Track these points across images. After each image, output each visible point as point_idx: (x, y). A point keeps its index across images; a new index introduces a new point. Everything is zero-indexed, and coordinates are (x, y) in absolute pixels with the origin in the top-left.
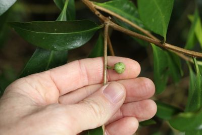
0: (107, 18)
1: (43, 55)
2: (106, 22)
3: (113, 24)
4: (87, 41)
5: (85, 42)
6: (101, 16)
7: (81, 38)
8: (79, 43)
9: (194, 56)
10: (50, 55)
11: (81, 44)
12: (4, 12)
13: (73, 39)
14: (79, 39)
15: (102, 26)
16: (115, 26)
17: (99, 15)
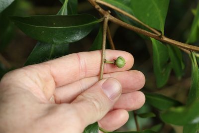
0: (107, 13)
1: (45, 48)
2: (105, 16)
3: (112, 18)
4: (86, 35)
5: (84, 36)
6: (101, 10)
7: (80, 32)
8: (78, 37)
9: (192, 50)
10: (51, 48)
11: (81, 38)
12: (7, 6)
13: (72, 33)
14: (78, 33)
15: (101, 20)
16: (114, 20)
17: (98, 8)
